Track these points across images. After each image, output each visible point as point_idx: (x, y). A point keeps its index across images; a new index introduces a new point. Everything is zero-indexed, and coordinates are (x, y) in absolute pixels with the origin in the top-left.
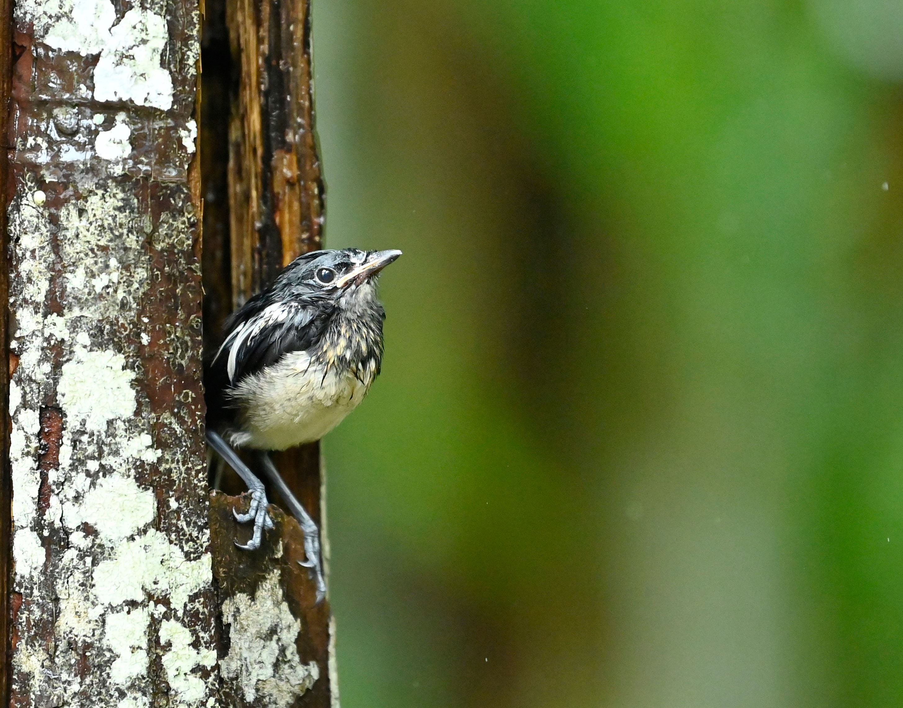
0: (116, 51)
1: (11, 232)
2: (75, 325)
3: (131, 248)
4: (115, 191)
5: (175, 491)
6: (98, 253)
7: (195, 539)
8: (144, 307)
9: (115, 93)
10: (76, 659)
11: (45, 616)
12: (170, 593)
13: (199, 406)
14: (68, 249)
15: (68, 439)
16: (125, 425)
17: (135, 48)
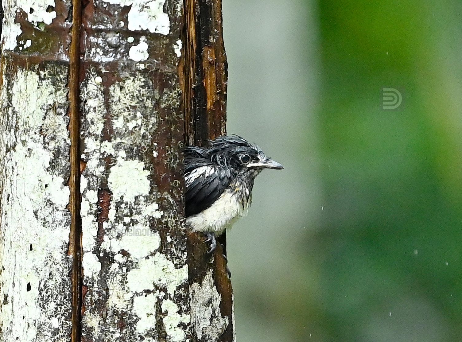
0: (140, 4)
1: (82, 98)
2: (117, 147)
3: (148, 107)
4: (140, 77)
5: (170, 232)
6: (131, 109)
7: (180, 257)
8: (155, 137)
9: (140, 26)
10: (118, 320)
11: (101, 298)
12: (167, 286)
13: (182, 188)
14: (114, 107)
15: (114, 206)
16: (144, 199)
17: (150, 2)
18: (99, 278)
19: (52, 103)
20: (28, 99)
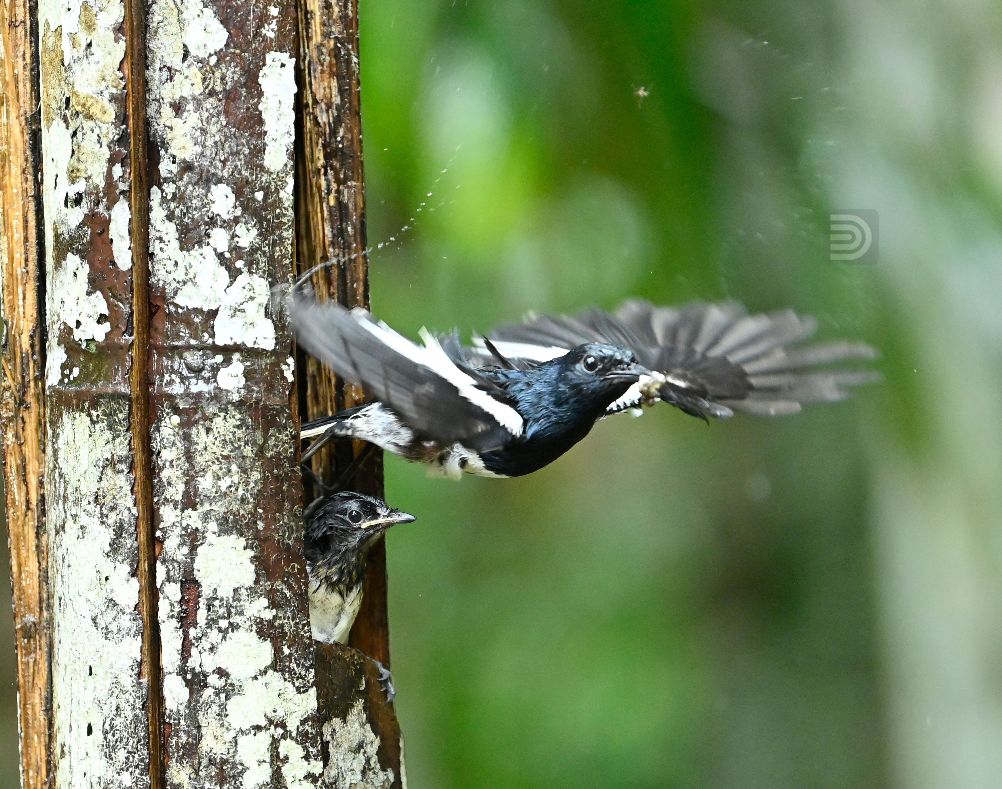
0: (231, 306)
1: (154, 447)
2: (206, 517)
3: (247, 457)
4: (233, 413)
5: (287, 640)
6: (223, 461)
7: (304, 677)
8: (259, 501)
9: (232, 339)
10: (215, 772)
11: (190, 740)
12: (286, 719)
13: (303, 575)
14: (199, 459)
15: (204, 604)
16: (247, 592)
17: (245, 303)
18: (187, 711)
19: (109, 456)
20: (78, 454)
